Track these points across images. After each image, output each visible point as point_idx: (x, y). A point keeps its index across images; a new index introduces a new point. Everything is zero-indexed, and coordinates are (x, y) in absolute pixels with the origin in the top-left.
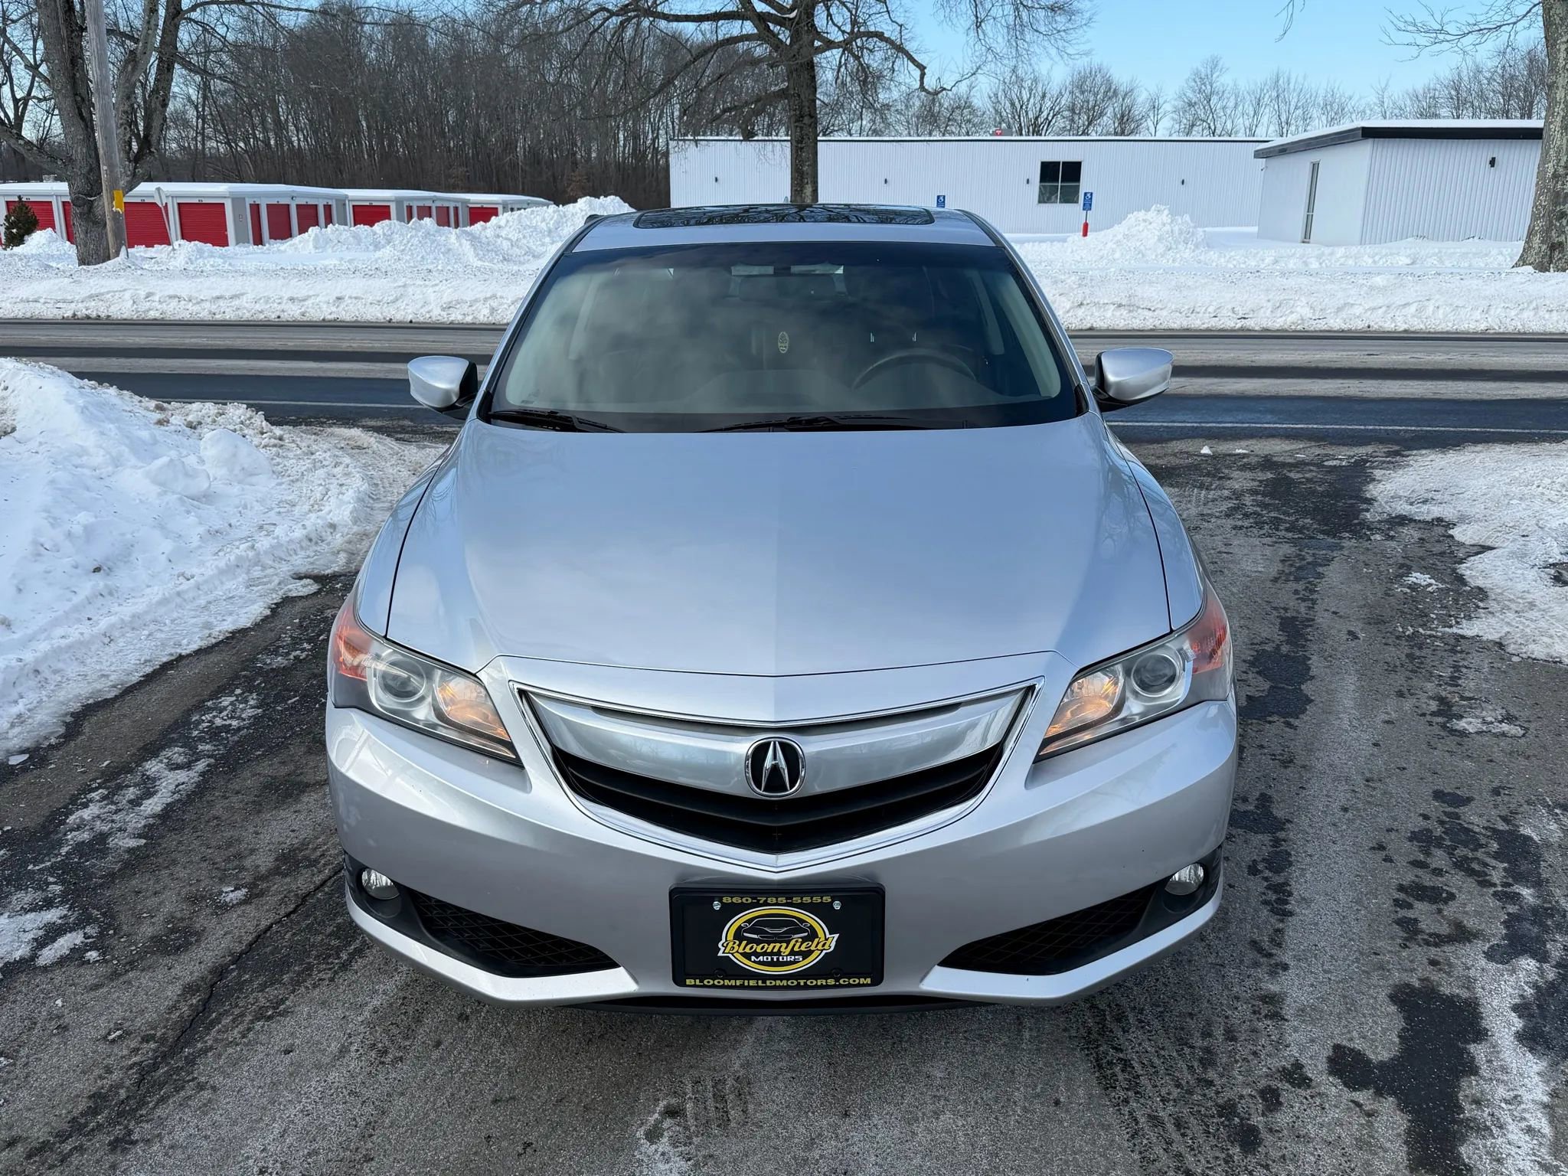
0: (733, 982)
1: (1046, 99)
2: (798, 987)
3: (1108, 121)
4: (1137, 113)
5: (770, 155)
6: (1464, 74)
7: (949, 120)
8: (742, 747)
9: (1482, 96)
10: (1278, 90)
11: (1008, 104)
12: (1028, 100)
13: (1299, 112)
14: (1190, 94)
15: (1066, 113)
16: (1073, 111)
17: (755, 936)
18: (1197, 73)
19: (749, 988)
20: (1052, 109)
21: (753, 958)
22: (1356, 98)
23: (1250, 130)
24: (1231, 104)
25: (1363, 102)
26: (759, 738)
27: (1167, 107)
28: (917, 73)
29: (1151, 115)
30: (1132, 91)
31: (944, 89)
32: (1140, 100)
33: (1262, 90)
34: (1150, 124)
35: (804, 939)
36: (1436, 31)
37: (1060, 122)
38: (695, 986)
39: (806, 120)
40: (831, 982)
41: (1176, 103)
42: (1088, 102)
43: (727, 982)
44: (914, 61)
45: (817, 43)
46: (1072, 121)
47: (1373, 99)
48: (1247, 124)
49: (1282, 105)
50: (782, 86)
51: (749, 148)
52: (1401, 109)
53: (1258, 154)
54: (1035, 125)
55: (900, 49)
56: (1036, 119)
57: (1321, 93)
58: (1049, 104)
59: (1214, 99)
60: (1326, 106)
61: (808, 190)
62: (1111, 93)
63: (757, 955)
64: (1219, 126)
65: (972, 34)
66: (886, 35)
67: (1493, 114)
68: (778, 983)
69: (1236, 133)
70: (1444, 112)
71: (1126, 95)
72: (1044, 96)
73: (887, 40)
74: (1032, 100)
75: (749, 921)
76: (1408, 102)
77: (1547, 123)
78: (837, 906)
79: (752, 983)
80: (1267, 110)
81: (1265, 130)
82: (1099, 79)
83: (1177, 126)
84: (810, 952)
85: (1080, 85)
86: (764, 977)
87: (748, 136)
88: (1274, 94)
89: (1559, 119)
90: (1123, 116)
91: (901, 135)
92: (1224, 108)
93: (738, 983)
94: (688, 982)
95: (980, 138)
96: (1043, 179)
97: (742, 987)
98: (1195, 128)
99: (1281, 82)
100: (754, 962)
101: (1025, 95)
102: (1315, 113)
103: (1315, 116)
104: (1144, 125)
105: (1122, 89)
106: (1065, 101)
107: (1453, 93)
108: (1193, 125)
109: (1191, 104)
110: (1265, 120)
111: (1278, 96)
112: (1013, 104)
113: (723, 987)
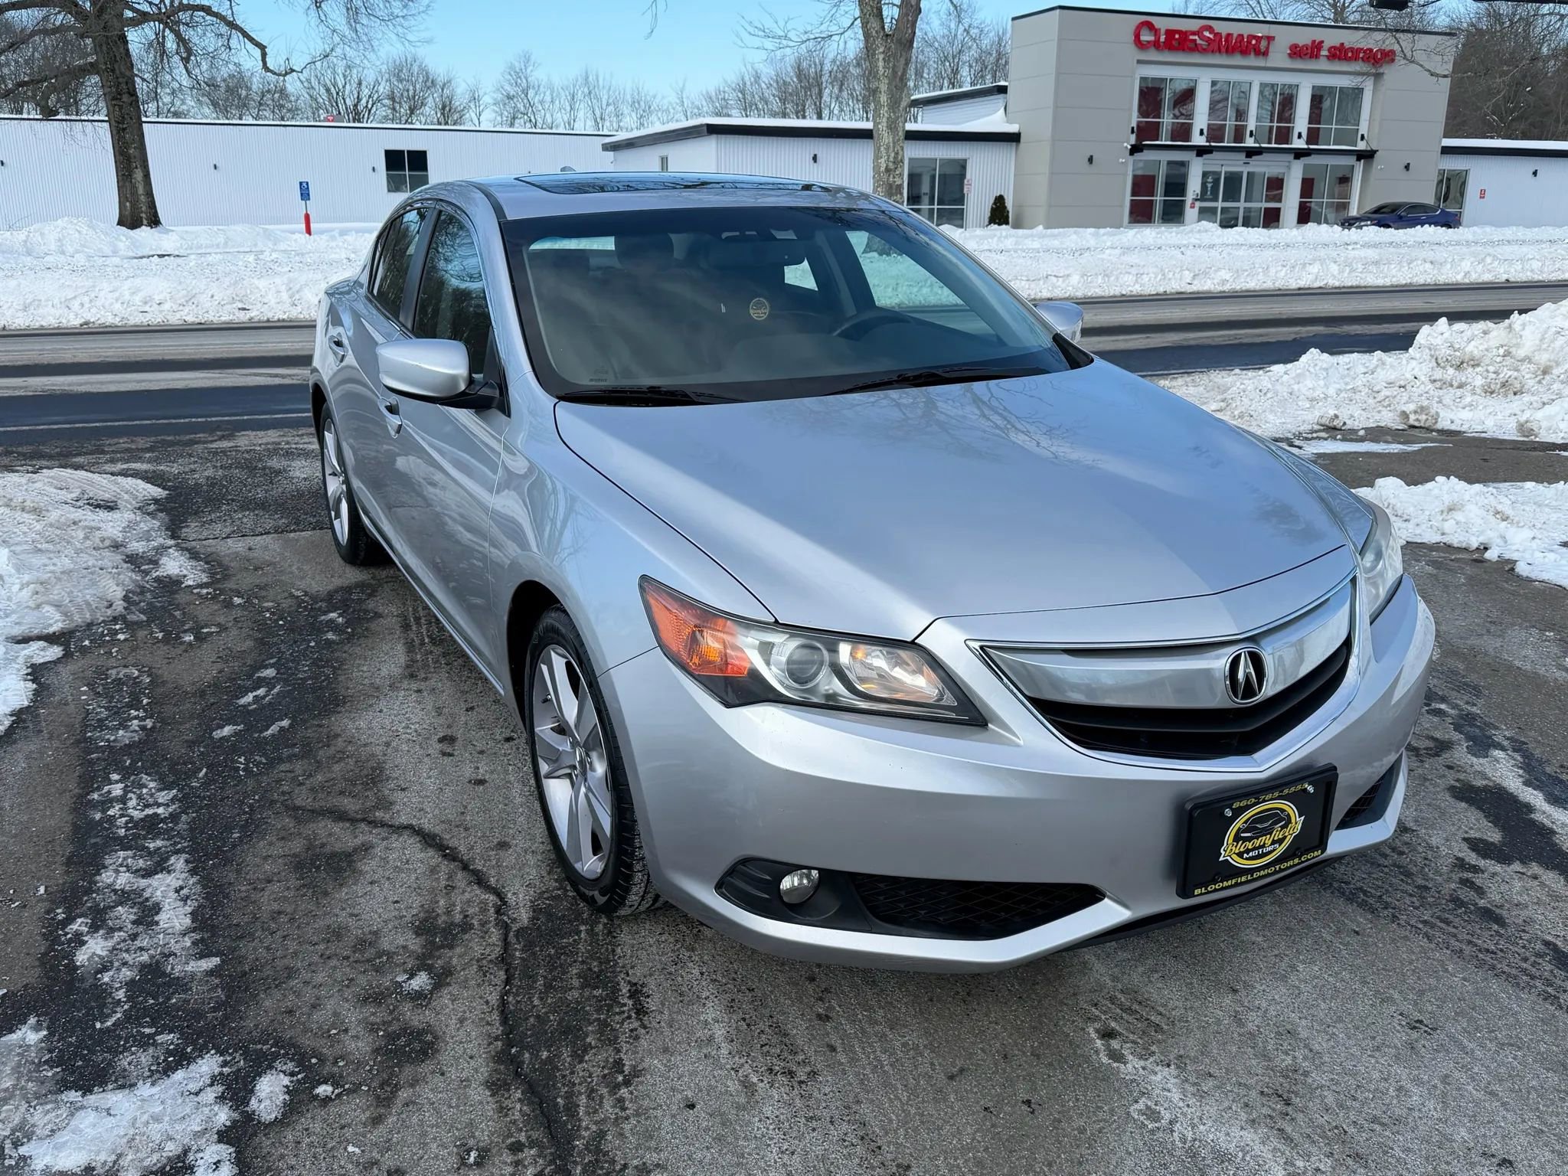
0: (1230, 883)
1: (363, 87)
2: (1276, 872)
3: (429, 110)
4: (457, 103)
5: (80, 136)
6: (747, 78)
7: (261, 104)
8: (1219, 662)
9: (763, 99)
10: (589, 87)
11: (323, 91)
12: (344, 87)
13: (611, 108)
14: (508, 87)
15: (386, 102)
16: (392, 99)
17: (1249, 835)
18: (512, 67)
19: (1242, 883)
20: (370, 96)
21: (1245, 855)
22: (659, 97)
23: (569, 124)
24: (548, 98)
25: (665, 101)
26: (1230, 651)
27: (487, 99)
28: (257, 52)
29: (473, 106)
30: (449, 81)
31: (292, 71)
32: (459, 91)
33: (574, 86)
34: (473, 115)
35: (1282, 827)
36: (780, 37)
37: (381, 111)
38: (1201, 894)
39: (125, 98)
40: (1296, 861)
41: (495, 96)
42: (408, 91)
43: (1225, 884)
44: (251, 40)
45: (129, 14)
46: (394, 109)
47: (673, 98)
48: (566, 119)
49: (594, 101)
50: (89, 60)
51: (51, 129)
52: (699, 109)
53: (607, 147)
54: (358, 113)
55: (232, 25)
56: (356, 106)
57: (628, 91)
58: (366, 92)
59: (531, 93)
60: (635, 104)
61: (138, 175)
62: (430, 83)
63: (1248, 851)
64: (540, 121)
65: (313, 12)
66: (215, 9)
67: (774, 115)
68: (1262, 873)
69: (557, 127)
70: (734, 112)
71: (444, 85)
72: (360, 84)
73: (216, 15)
74: (348, 86)
75: (1245, 822)
76: (704, 104)
77: (876, 124)
78: (1311, 789)
79: (1244, 879)
80: (582, 106)
81: (582, 125)
82: (415, 69)
83: (499, 118)
84: (1285, 837)
85: (398, 72)
86: (1251, 871)
87: (48, 114)
88: (586, 90)
89: (885, 120)
90: (444, 108)
91: (207, 117)
92: (542, 102)
93: (1234, 881)
94: (1197, 892)
95: (298, 123)
96: (389, 167)
97: (1237, 885)
98: (517, 121)
99: (590, 78)
100: (1247, 859)
101: (340, 83)
102: (626, 109)
103: (625, 112)
104: (467, 116)
105: (440, 81)
106: (383, 89)
107: (740, 95)
108: (514, 118)
109: (510, 97)
110: (581, 114)
111: (590, 93)
112: (328, 90)
113: (1223, 889)
